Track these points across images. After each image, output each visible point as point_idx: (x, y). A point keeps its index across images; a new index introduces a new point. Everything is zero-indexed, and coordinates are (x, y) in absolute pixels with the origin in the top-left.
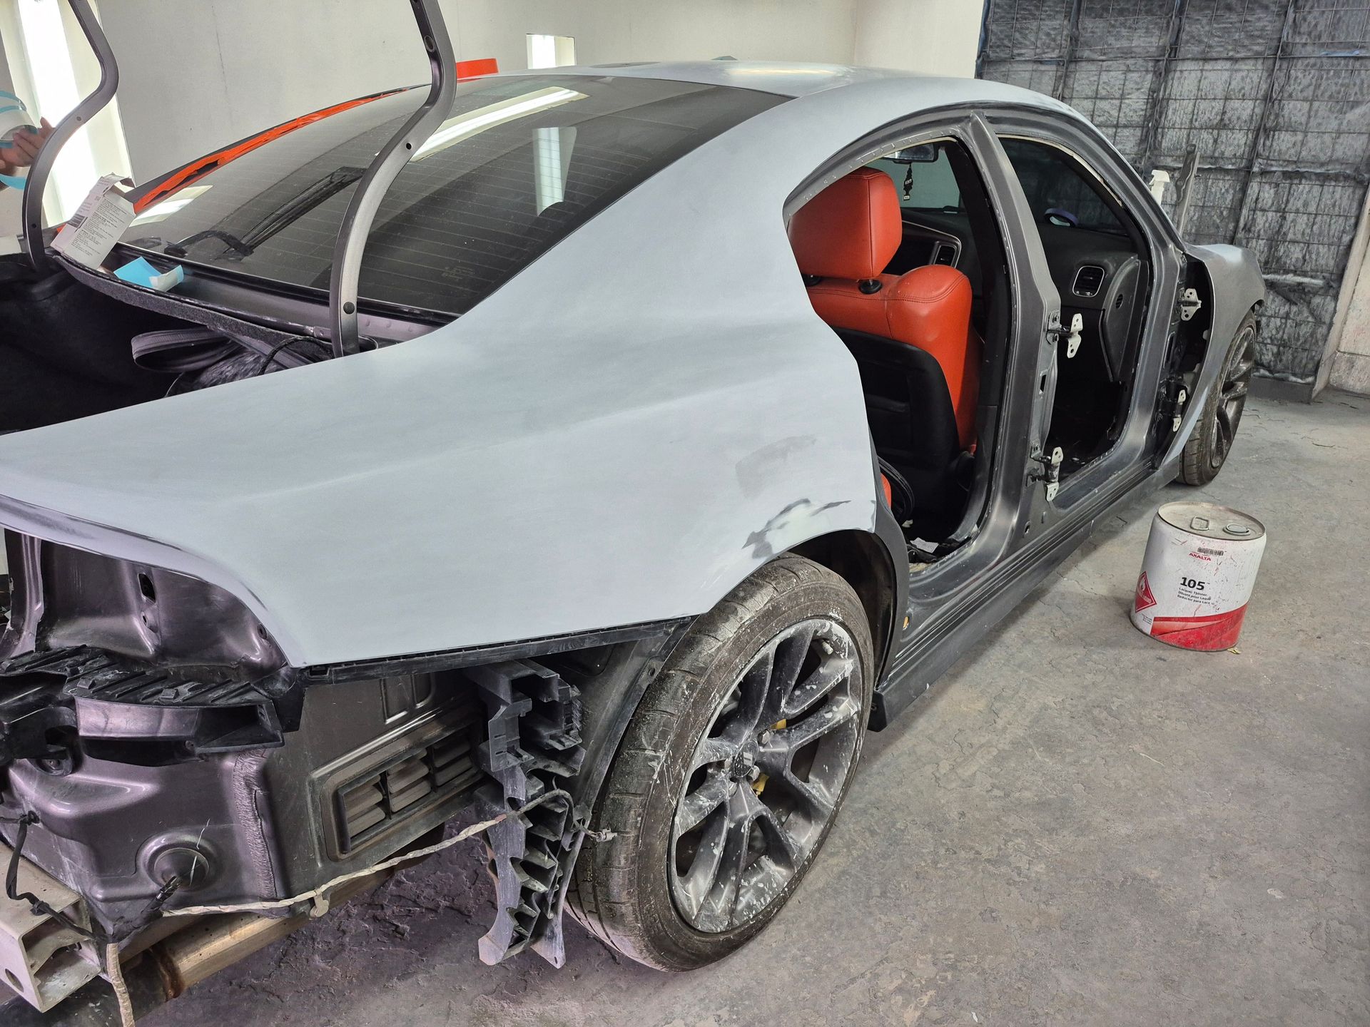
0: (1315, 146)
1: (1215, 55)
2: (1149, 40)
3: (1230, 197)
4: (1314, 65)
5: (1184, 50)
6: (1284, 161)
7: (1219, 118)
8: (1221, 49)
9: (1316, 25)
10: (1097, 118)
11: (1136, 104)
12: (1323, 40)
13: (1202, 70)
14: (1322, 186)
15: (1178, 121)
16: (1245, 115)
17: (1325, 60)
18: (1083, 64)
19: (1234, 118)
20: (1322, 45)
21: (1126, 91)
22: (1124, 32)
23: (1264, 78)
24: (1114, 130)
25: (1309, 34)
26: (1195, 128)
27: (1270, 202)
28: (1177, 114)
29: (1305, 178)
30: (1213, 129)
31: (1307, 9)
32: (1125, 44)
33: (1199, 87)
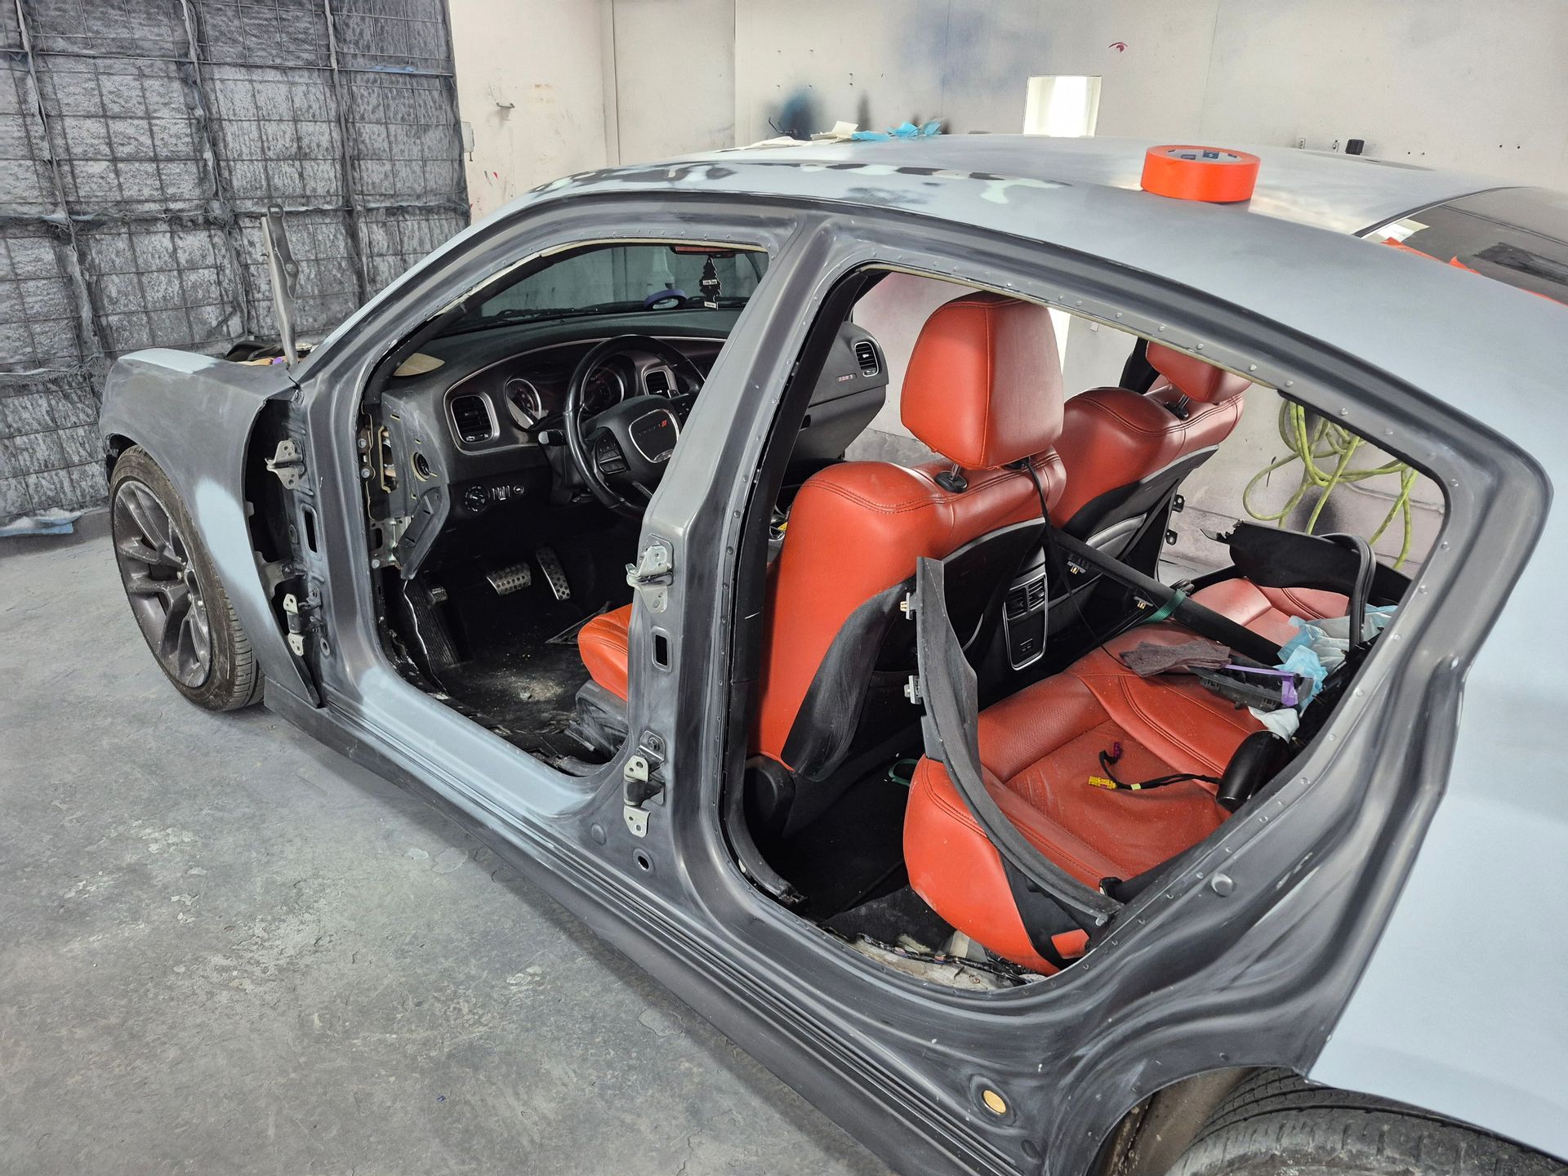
0: (408, 176)
1: (258, 61)
2: (156, 30)
3: (342, 245)
4: (375, 81)
5: (218, 50)
6: (381, 195)
7: (295, 145)
8: (264, 54)
9: (361, 34)
10: (121, 148)
11: (174, 129)
12: (373, 52)
13: (251, 81)
14: (427, 220)
15: (245, 150)
16: (325, 143)
17: (383, 76)
18: (60, 60)
19: (314, 145)
20: (374, 58)
21: (151, 108)
22: (114, 14)
23: (328, 95)
24: (154, 165)
25: (356, 43)
26: (271, 160)
27: (386, 245)
28: (239, 138)
29: (408, 213)
30: (293, 160)
31: (345, 12)
32: (124, 34)
33: (256, 103)
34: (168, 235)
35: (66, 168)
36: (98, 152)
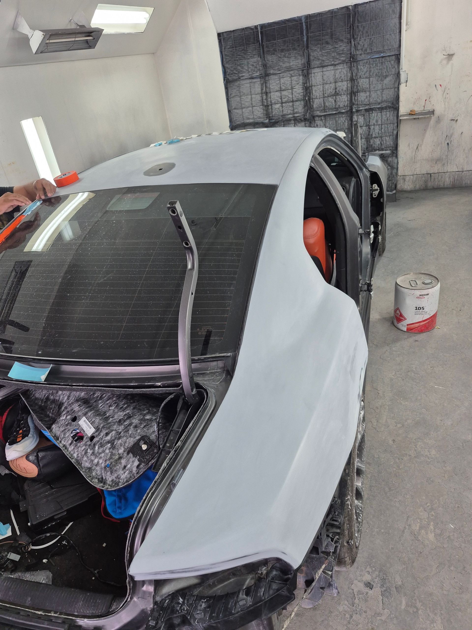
0: (375, 96)
1: (326, 64)
2: (297, 61)
3: (346, 124)
4: (367, 62)
5: (313, 64)
6: (364, 105)
7: (334, 91)
8: (328, 61)
9: (364, 46)
10: (284, 99)
11: (299, 90)
12: (368, 51)
13: (322, 71)
14: (381, 112)
15: (318, 95)
16: (345, 89)
17: (370, 60)
18: (272, 76)
19: (341, 90)
20: (368, 53)
21: (293, 86)
22: (286, 59)
23: (348, 71)
24: (292, 103)
25: (362, 50)
26: (326, 97)
27: (363, 123)
28: (317, 92)
29: (374, 110)
30: (333, 96)
31: (358, 39)
32: (288, 65)
33: (323, 79)
34: (293, 124)
35: (270, 107)
36: (278, 101)
